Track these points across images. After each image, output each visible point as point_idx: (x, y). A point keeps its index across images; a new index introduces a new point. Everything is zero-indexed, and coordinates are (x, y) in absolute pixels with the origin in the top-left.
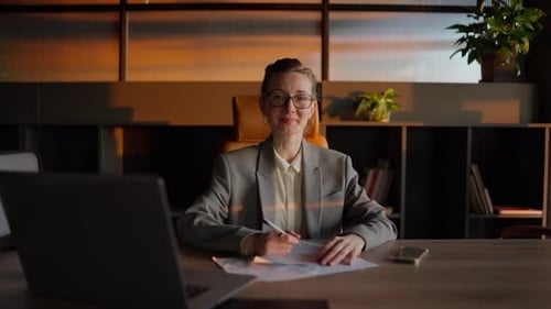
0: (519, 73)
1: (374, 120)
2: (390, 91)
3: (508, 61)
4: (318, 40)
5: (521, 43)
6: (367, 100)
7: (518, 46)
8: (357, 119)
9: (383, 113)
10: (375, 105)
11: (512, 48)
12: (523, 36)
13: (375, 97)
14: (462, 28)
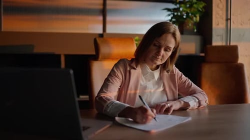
0: (195, 30)
2: (137, 38)
3: (190, 25)
4: (101, 18)
5: (196, 17)
7: (194, 18)
11: (192, 19)
12: (197, 14)
14: (169, 10)
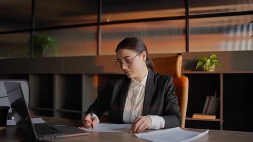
2: (214, 56)
6: (202, 60)
8: (196, 70)
9: (209, 67)
10: (205, 62)
13: (205, 59)
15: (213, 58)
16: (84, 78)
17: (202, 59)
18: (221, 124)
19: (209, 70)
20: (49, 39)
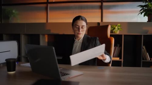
1: (114, 33)
2: (119, 25)
4: (100, 11)
9: (117, 31)
10: (114, 28)
13: (115, 26)
14: (141, 6)
15: (119, 26)
16: (41, 37)
17: (113, 26)
18: (122, 62)
19: (116, 32)
20: (14, 11)
